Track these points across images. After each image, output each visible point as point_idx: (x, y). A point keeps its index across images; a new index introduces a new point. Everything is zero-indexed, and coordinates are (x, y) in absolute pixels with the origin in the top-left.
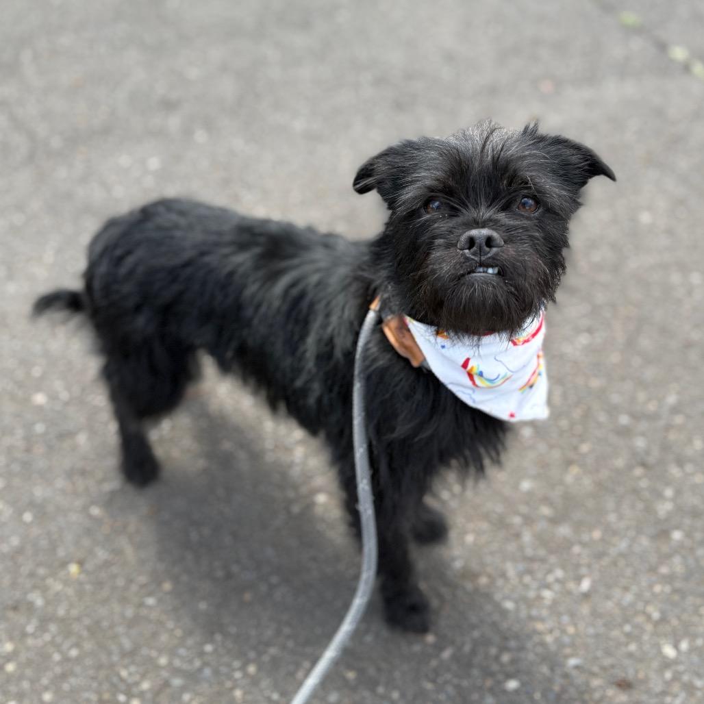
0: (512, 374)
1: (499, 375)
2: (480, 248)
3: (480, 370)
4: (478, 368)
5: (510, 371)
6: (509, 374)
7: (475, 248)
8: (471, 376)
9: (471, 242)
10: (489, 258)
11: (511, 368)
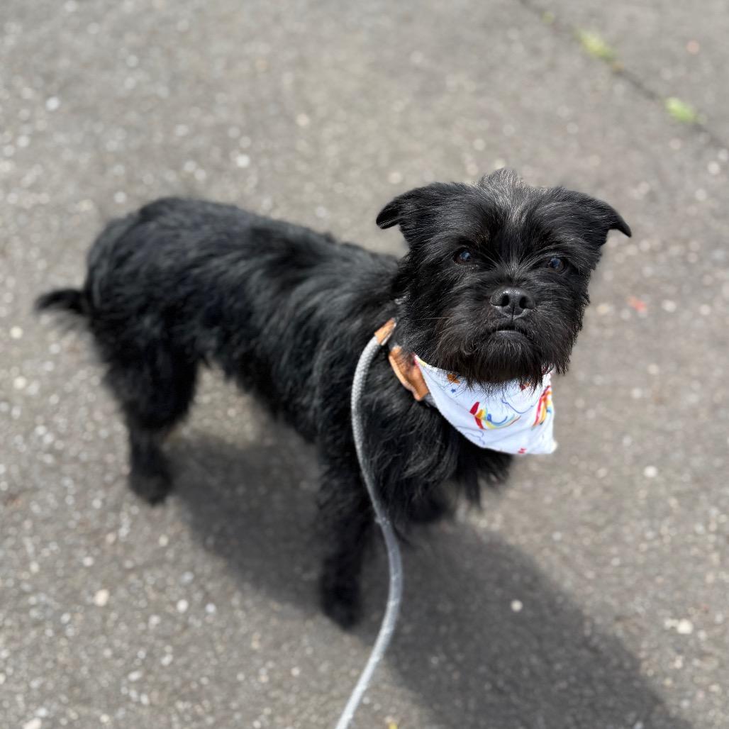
0: (519, 415)
1: (507, 417)
2: (513, 307)
3: (489, 413)
4: (486, 412)
5: (518, 413)
6: (517, 415)
7: (509, 306)
8: (478, 421)
9: (505, 300)
10: (521, 318)
11: (520, 411)
